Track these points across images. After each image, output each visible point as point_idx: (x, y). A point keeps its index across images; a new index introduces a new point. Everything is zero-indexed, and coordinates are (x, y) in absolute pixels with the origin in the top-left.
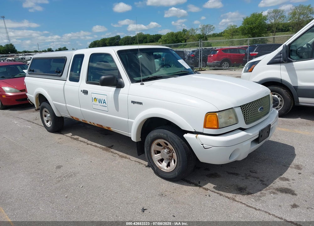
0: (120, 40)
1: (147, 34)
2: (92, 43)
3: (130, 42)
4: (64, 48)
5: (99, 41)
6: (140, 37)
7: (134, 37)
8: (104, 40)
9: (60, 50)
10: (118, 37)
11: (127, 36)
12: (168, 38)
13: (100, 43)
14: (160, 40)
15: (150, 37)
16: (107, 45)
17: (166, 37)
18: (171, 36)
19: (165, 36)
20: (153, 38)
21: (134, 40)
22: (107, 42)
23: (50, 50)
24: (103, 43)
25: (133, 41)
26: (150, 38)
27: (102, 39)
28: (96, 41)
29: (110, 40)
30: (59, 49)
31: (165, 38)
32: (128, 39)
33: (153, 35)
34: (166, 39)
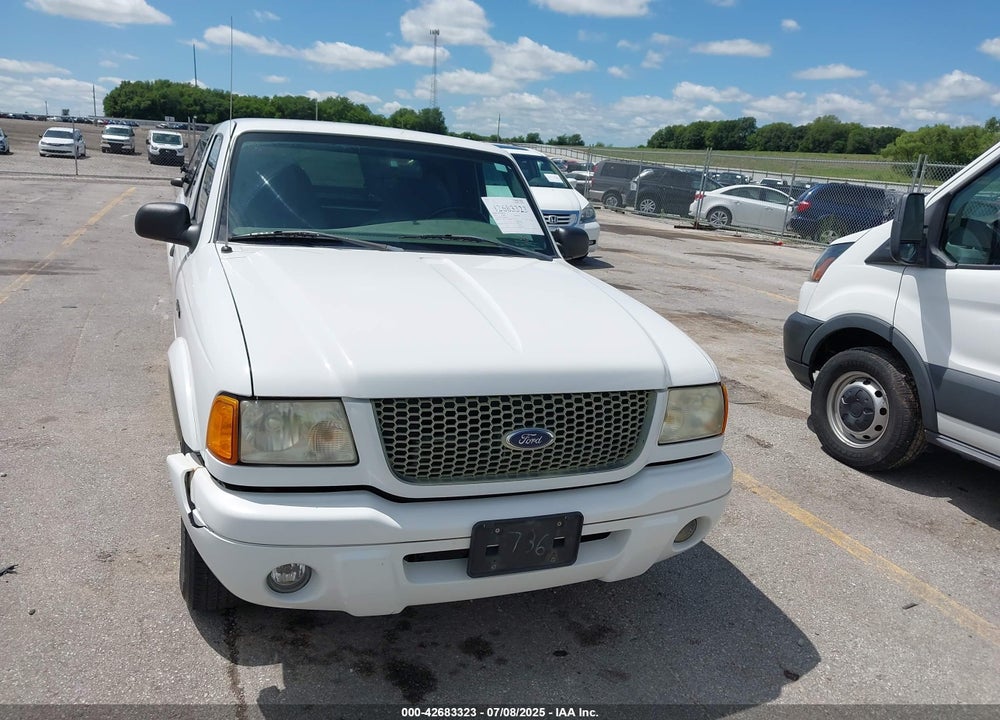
0: (752, 132)
1: (853, 124)
2: (661, 131)
3: (782, 143)
4: (574, 136)
5: (685, 129)
6: (824, 131)
7: (802, 129)
8: (701, 127)
9: (561, 142)
10: (750, 123)
11: (779, 124)
12: (920, 144)
13: (687, 135)
14: (890, 147)
15: (860, 135)
16: (707, 143)
17: (915, 141)
18: (935, 138)
19: (911, 135)
20: (872, 138)
21: (801, 138)
22: (708, 133)
23: (533, 139)
24: (694, 135)
25: (796, 141)
26: (858, 138)
27: (693, 124)
28: (675, 127)
29: (720, 130)
30: (559, 138)
31: (912, 144)
32: (778, 133)
33: (874, 129)
34: (913, 148)
